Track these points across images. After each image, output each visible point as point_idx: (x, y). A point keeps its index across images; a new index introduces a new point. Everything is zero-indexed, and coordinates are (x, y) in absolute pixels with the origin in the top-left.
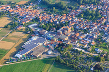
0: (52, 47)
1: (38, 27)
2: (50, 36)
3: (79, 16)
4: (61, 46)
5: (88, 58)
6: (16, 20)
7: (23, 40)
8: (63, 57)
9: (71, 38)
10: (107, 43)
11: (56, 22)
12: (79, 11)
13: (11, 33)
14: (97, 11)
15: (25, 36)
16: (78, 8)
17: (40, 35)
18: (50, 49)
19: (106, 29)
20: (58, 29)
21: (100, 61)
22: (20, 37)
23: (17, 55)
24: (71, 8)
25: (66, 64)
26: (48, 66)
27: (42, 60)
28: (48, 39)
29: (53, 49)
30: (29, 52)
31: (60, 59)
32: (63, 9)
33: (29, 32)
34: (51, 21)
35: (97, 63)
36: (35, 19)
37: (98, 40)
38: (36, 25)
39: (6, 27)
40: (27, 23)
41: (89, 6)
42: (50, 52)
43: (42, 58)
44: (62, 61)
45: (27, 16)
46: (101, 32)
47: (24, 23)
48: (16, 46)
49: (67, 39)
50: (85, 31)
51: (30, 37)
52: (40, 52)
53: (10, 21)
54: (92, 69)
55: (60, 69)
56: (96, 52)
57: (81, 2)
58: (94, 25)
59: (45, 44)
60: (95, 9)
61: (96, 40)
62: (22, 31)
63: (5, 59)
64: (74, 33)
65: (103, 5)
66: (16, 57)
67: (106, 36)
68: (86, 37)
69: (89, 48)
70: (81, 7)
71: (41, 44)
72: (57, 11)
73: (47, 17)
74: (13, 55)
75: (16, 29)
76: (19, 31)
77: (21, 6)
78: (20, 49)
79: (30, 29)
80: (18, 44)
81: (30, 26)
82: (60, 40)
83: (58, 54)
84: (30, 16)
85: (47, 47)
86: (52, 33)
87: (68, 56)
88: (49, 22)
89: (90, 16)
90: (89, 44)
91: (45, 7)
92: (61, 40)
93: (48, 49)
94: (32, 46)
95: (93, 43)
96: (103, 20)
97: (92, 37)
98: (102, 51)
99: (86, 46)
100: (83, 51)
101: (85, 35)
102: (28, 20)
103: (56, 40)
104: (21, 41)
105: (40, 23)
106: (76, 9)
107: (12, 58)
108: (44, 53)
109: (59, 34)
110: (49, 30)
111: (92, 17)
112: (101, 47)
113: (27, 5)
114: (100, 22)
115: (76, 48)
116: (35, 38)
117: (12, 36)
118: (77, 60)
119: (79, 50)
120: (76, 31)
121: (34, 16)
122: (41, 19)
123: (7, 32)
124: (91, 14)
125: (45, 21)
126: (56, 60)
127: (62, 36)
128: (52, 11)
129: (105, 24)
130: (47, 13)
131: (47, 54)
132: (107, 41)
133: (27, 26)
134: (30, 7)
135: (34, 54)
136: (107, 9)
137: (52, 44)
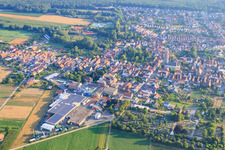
0: (97, 107)
1: (63, 78)
2: (88, 90)
3: (120, 57)
4: (111, 105)
5: (159, 118)
6: (19, 69)
7: (44, 100)
8: (121, 120)
9: (121, 90)
10: (176, 94)
11: (88, 68)
12: (116, 50)
13: (18, 90)
14: (144, 49)
15: (46, 94)
16: (113, 47)
17: (71, 90)
18: (96, 111)
19: (167, 73)
20: (96, 79)
21: (177, 121)
22: (38, 96)
23: (45, 126)
24: (104, 47)
25: (131, 131)
26: (103, 136)
27: (89, 129)
28: (87, 95)
29: (101, 110)
30: (63, 118)
31: (119, 123)
32: (92, 49)
33: (50, 87)
34: (81, 68)
35: (175, 124)
36: (50, 66)
37: (163, 91)
38: (56, 74)
39: (6, 82)
40: (41, 74)
41: (129, 42)
42: (99, 116)
43: (88, 126)
44: (124, 127)
45: (36, 63)
46: (161, 78)
47: (35, 74)
48: (35, 111)
49: (115, 93)
50: (139, 80)
51: (56, 96)
52: (81, 116)
53: (9, 73)
54: (172, 133)
55: (124, 140)
56: (166, 109)
57: (116, 37)
58: (147, 69)
59: (84, 104)
60: (139, 47)
61: (160, 91)
62: (37, 87)
63: (25, 136)
64: (122, 84)
65: (148, 40)
66: (44, 130)
67: (170, 83)
68: (143, 88)
69: (154, 103)
70: (118, 44)
71: (78, 104)
72: (82, 51)
73: (70, 61)
74: (38, 126)
75: (25, 84)
76: (31, 87)
77: (20, 47)
78: (46, 115)
79: (50, 83)
80: (37, 109)
81: (48, 78)
82: (105, 95)
83: (111, 118)
84: (42, 61)
85: (90, 108)
86: (89, 86)
87: (130, 118)
88: (76, 70)
89: (137, 57)
90: (152, 97)
91: (59, 46)
92: (107, 96)
93: (92, 112)
94: (65, 108)
95: (157, 96)
96: (157, 61)
97: (152, 87)
98: (174, 107)
99: (148, 101)
100: (148, 108)
101: (141, 85)
102: (41, 68)
103: (99, 95)
104: (42, 104)
105: (62, 72)
106: (112, 48)
107: (38, 132)
108: (89, 118)
109: (102, 85)
110: (83, 82)
111: (140, 58)
112: (170, 100)
113: (28, 45)
114: (153, 66)
115: (136, 106)
116: (64, 96)
117: (23, 96)
118: (145, 123)
119: (140, 107)
120: (124, 79)
121: (48, 62)
122: (62, 66)
123: (11, 90)
124: (137, 54)
125: (69, 68)
126: (113, 127)
127: (107, 89)
128: (74, 52)
129: (163, 67)
130: (68, 56)
131: (94, 118)
132: (176, 90)
133: (42, 78)
134: (35, 48)
135: (73, 120)
136: (156, 45)
137: (95, 103)
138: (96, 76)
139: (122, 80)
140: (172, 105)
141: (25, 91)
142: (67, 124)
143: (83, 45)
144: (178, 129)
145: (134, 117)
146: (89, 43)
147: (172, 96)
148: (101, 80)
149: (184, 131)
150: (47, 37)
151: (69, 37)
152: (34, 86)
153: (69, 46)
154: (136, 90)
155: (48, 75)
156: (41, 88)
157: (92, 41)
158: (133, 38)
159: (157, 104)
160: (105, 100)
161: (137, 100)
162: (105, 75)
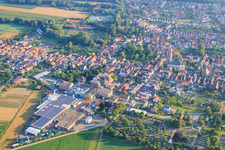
0: (89, 110)
1: (53, 77)
2: (80, 91)
3: (118, 55)
4: (104, 108)
5: (157, 124)
6: (6, 67)
7: (32, 101)
8: (115, 125)
9: (116, 92)
10: (178, 97)
11: (82, 66)
12: (114, 46)
13: (4, 90)
14: (145, 46)
15: (34, 95)
16: (112, 43)
17: (61, 91)
18: (87, 114)
19: (170, 73)
20: (90, 78)
21: (177, 127)
22: (25, 97)
23: (30, 130)
24: (101, 43)
25: (124, 138)
26: (93, 143)
27: (78, 134)
28: (78, 96)
29: (92, 113)
30: (51, 122)
31: (111, 129)
32: (88, 45)
33: (39, 87)
34: (74, 66)
35: (175, 131)
36: (41, 63)
37: (163, 93)
38: (46, 73)
40: (30, 72)
41: (130, 38)
42: (90, 120)
43: (77, 131)
44: (117, 133)
45: (26, 60)
46: (162, 79)
47: (23, 72)
48: (21, 113)
49: (110, 94)
50: (138, 80)
51: (44, 96)
52: (71, 120)
54: (170, 141)
55: (116, 147)
56: (166, 114)
57: (115, 32)
58: (148, 68)
59: (75, 106)
60: (141, 43)
61: (160, 93)
62: (24, 87)
63: (7, 140)
64: (119, 85)
65: (151, 36)
66: (29, 134)
67: (173, 85)
68: (142, 89)
69: (152, 107)
70: (117, 40)
71: (68, 107)
72: (77, 48)
73: (63, 59)
74: (22, 130)
75: (12, 83)
76: (18, 86)
77: (9, 42)
78: (32, 118)
79: (39, 83)
80: (23, 110)
81: (37, 77)
82: (99, 97)
83: (104, 122)
84: (31, 58)
85: (81, 111)
86: (82, 86)
87: (124, 123)
88: (69, 68)
89: (137, 55)
90: (151, 100)
91: (53, 42)
92: (101, 97)
93: (83, 115)
94: (53, 110)
95: (157, 99)
96: (159, 60)
97: (151, 89)
98: (175, 111)
99: (146, 105)
100: (145, 113)
101: (139, 86)
102: (29, 66)
103: (92, 97)
104: (28, 105)
105: (53, 70)
106: (110, 44)
107: (22, 136)
108: (79, 122)
109: (96, 86)
110: (75, 81)
111: (141, 56)
112: (171, 104)
113: (18, 40)
114: (156, 63)
115: (132, 109)
116: (54, 97)
117: (8, 97)
118: (141, 129)
119: (138, 111)
120: (121, 80)
121: (39, 59)
122: (53, 63)
124: (137, 52)
125: (61, 67)
126: (104, 133)
127: (101, 90)
128: (68, 49)
129: (165, 66)
130: (61, 53)
131: (85, 123)
132: (178, 93)
133: (31, 77)
134: (25, 43)
135: (61, 124)
136: (160, 42)
137: (87, 105)
138: (90, 75)
139: (119, 81)
140: (172, 109)
141: (12, 91)
142: (54, 129)
143: (78, 41)
144: (177, 137)
145: (129, 122)
146: (85, 38)
147: (174, 99)
148: (95, 80)
149: (184, 140)
150: (39, 31)
151: (63, 31)
152: (21, 86)
153: (63, 42)
154: (134, 92)
155: (37, 73)
156: (29, 88)
157: (88, 36)
158: (134, 33)
159: (156, 109)
160: (98, 102)
161: (134, 103)
162: (100, 74)
